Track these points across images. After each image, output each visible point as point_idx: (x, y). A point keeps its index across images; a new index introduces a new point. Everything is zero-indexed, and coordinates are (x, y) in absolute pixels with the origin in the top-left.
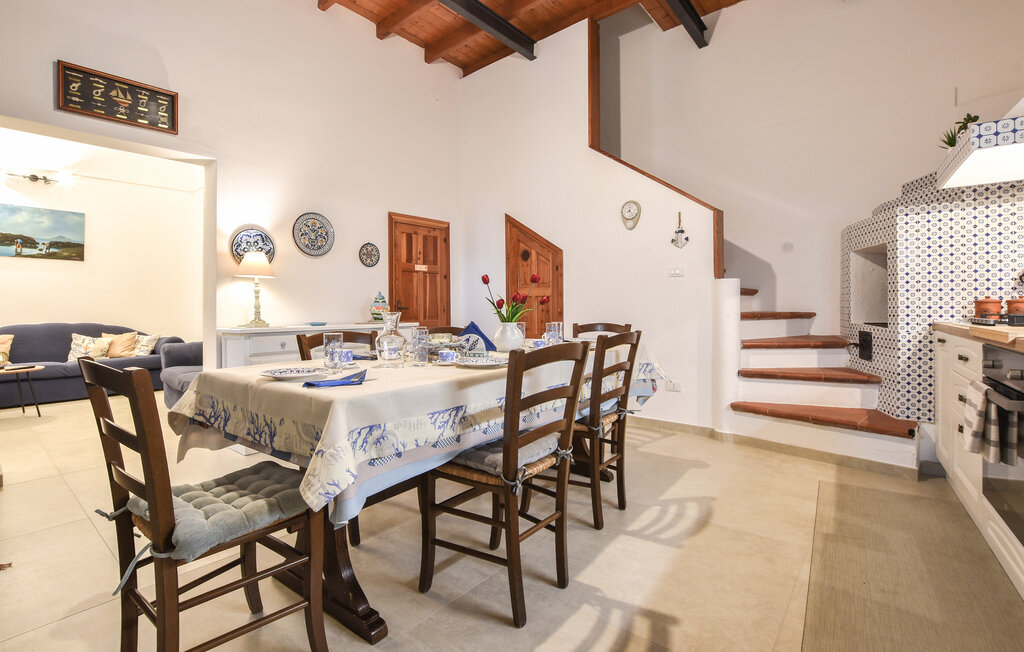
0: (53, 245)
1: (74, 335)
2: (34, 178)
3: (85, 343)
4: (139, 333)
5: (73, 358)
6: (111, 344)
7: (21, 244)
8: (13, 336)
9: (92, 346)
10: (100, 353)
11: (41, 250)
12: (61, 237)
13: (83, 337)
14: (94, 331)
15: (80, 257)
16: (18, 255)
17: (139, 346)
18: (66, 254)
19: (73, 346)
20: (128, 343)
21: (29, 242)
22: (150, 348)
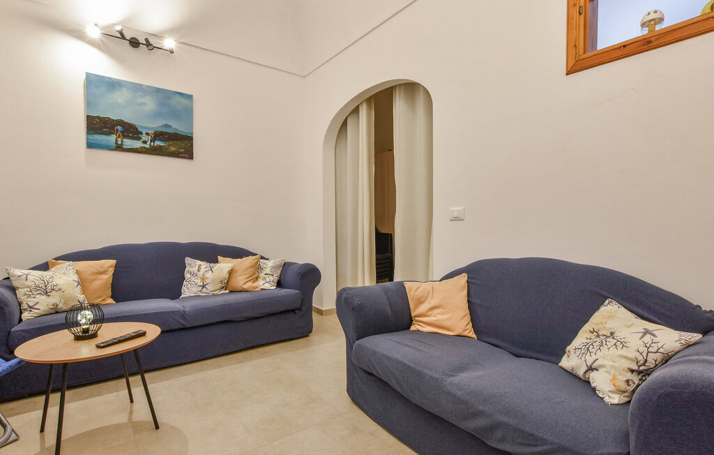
0: (158, 135)
1: (188, 260)
2: (134, 43)
3: (201, 273)
4: (262, 258)
5: (188, 290)
6: (231, 272)
7: (122, 132)
8: (113, 262)
9: (209, 275)
10: (220, 285)
11: (145, 142)
12: (167, 126)
13: (199, 262)
14: (209, 253)
15: (188, 154)
16: (119, 148)
17: (262, 275)
18: (173, 149)
19: (187, 276)
20: (250, 271)
21: (130, 131)
22: (275, 278)
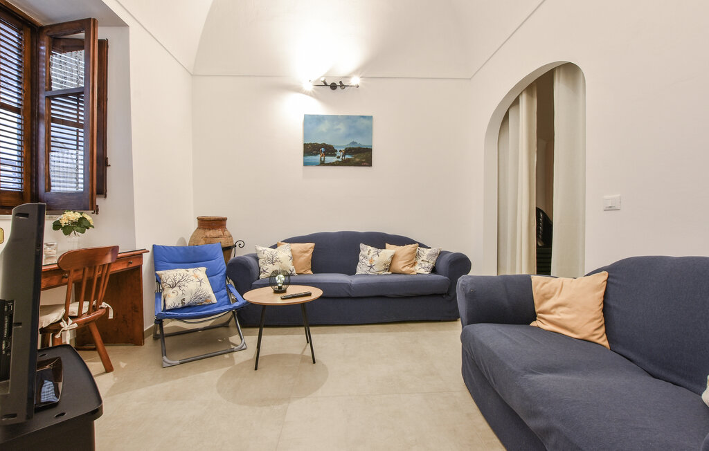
0: (348, 151)
1: (362, 246)
2: (333, 87)
3: (370, 256)
4: (421, 245)
5: (361, 269)
6: (393, 257)
7: (324, 152)
8: (313, 245)
9: (376, 258)
10: (383, 267)
11: (338, 157)
12: (354, 143)
13: (369, 248)
14: (379, 240)
15: (368, 163)
16: (322, 164)
17: (419, 261)
18: (357, 160)
19: (361, 258)
20: (409, 257)
21: (330, 150)
22: (431, 265)
